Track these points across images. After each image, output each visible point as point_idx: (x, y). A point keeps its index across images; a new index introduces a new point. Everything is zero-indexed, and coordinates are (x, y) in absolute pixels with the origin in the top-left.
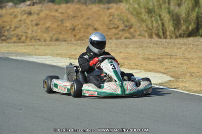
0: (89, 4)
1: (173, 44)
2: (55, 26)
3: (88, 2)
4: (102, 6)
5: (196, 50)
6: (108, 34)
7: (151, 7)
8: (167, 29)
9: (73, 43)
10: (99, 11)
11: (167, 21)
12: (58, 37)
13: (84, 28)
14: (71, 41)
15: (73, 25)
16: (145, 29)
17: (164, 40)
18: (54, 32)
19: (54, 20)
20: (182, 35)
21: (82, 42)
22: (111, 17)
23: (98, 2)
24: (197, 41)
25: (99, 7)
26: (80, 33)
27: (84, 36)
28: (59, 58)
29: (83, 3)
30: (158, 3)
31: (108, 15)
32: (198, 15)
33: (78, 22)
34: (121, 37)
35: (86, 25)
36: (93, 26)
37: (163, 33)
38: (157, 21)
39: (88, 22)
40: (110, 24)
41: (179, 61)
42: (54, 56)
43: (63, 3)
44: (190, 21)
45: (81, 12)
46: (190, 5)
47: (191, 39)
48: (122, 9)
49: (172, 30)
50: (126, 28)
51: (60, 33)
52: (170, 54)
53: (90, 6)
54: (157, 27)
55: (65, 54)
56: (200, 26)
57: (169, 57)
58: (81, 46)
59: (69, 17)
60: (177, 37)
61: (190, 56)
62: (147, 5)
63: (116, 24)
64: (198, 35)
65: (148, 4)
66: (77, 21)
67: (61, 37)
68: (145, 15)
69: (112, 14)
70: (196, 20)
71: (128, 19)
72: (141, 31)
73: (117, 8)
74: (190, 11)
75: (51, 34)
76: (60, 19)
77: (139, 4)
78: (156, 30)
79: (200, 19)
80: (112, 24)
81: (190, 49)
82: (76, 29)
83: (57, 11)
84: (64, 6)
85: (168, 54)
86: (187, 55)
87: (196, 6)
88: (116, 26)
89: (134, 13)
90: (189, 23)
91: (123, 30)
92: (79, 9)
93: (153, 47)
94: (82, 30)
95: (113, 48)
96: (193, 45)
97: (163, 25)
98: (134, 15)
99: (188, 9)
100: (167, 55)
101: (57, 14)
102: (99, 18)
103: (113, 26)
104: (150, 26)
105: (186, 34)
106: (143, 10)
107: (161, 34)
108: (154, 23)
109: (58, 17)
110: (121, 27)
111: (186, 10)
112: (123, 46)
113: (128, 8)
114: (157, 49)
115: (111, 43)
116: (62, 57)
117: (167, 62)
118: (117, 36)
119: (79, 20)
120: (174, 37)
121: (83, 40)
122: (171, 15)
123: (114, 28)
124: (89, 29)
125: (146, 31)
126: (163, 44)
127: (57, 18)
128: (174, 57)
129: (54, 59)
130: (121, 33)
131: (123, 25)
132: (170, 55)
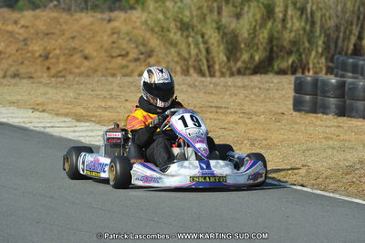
0: (75, 11)
1: (224, 86)
2: (12, 50)
3: (73, 8)
4: (99, 15)
5: (265, 97)
6: (110, 66)
7: (186, 20)
8: (216, 59)
9: (41, 82)
10: (92, 24)
11: (216, 44)
12: (17, 70)
13: (64, 55)
14: (41, 77)
15: (45, 49)
16: (176, 59)
17: (209, 79)
18: (10, 61)
19: (11, 39)
20: (242, 70)
21: (59, 79)
22: (116, 36)
23: (92, 9)
24: (267, 82)
25: (92, 16)
26: (58, 63)
27: (65, 69)
28: (13, 109)
29: (64, 9)
30: (199, 12)
31: (109, 32)
32: (272, 35)
33: (55, 45)
34: (132, 72)
35: (69, 50)
36: (81, 51)
37: (209, 67)
38: (197, 45)
39: (73, 45)
40: (112, 48)
41: (231, 118)
42: (4, 106)
43: (28, 9)
44: (257, 44)
45: (61, 25)
46: (258, 16)
47: (257, 78)
48: (135, 22)
49: (223, 61)
50: (142, 57)
51: (22, 63)
52: (216, 104)
53: (78, 15)
54: (197, 55)
55: (26, 102)
56: (275, 55)
57: (214, 109)
58: (56, 88)
59: (37, 34)
60: (232, 75)
61: (253, 109)
62: (180, 16)
63: (124, 49)
64: (271, 71)
65: (182, 13)
66: (53, 42)
67: (23, 70)
68: (175, 33)
69: (117, 30)
70: (267, 44)
71: (144, 40)
72: (168, 62)
73: (125, 20)
74: (258, 28)
75: (5, 65)
76: (21, 38)
77: (164, 14)
78: (195, 61)
79: (274, 43)
80: (117, 48)
81: (253, 96)
82: (51, 56)
83: (16, 22)
84: (29, 14)
85: (212, 104)
86: (246, 107)
87: (269, 18)
88: (124, 53)
89: (156, 29)
90: (255, 48)
91: (137, 60)
92: (57, 20)
93: (187, 91)
94: (62, 59)
95: (114, 93)
96: (260, 88)
97: (208, 51)
98: (156, 33)
99: (254, 24)
100: (211, 107)
101: (16, 29)
102: (93, 37)
103: (118, 52)
104: (185, 54)
105: (249, 69)
106: (172, 25)
107: (205, 68)
108: (192, 46)
109: (18, 34)
110: (133, 55)
111: (251, 25)
112: (132, 88)
113: (146, 21)
114: (194, 95)
115: (112, 82)
116: (19, 107)
117: (211, 119)
118: (125, 71)
119: (56, 41)
120: (228, 73)
121: (63, 77)
122: (221, 34)
123: (120, 56)
124: (74, 57)
125: (177, 63)
126: (206, 86)
127: (17, 36)
128: (224, 110)
129: (4, 110)
130: (132, 66)
131: (136, 51)
132: (216, 107)
